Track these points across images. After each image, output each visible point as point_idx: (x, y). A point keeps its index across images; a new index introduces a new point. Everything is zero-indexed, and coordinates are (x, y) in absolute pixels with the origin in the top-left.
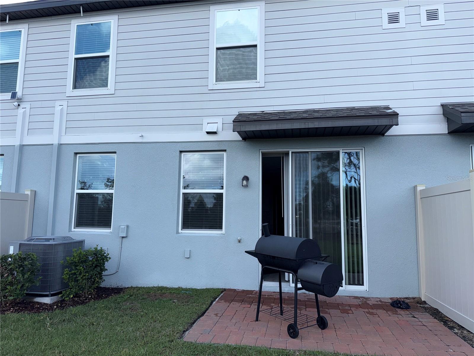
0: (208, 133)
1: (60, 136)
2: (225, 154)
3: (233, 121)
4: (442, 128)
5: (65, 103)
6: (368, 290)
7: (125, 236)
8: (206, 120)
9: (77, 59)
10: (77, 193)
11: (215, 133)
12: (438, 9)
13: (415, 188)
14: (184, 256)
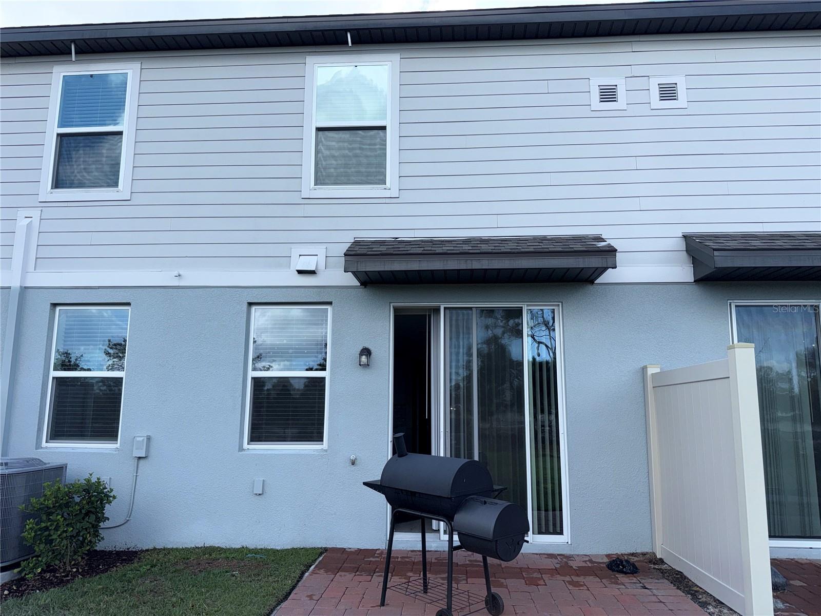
0: (300, 272)
1: (25, 271)
2: (329, 310)
3: (345, 255)
4: (683, 273)
5: (36, 213)
6: (569, 543)
7: (144, 456)
8: (296, 251)
9: (61, 136)
10: (53, 378)
11: (312, 272)
12: (676, 84)
13: (644, 369)
14: (253, 491)
